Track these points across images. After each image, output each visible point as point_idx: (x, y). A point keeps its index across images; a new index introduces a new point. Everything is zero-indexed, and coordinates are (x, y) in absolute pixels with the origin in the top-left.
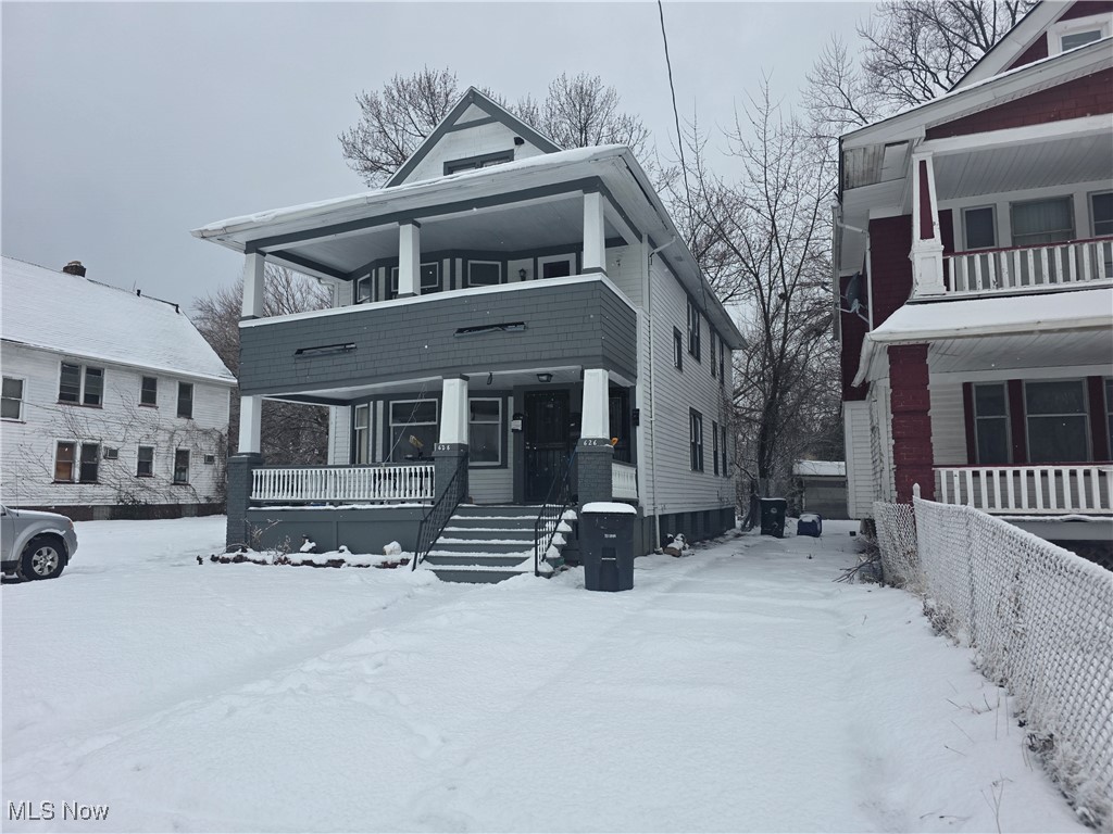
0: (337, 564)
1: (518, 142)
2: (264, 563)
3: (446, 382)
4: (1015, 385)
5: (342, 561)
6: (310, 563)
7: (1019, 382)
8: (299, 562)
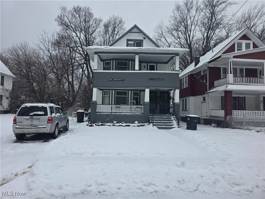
0: (129, 126)
1: (144, 38)
2: (110, 126)
3: (146, 89)
4: (238, 97)
5: (130, 125)
6: (121, 126)
7: (239, 97)
8: (118, 125)
